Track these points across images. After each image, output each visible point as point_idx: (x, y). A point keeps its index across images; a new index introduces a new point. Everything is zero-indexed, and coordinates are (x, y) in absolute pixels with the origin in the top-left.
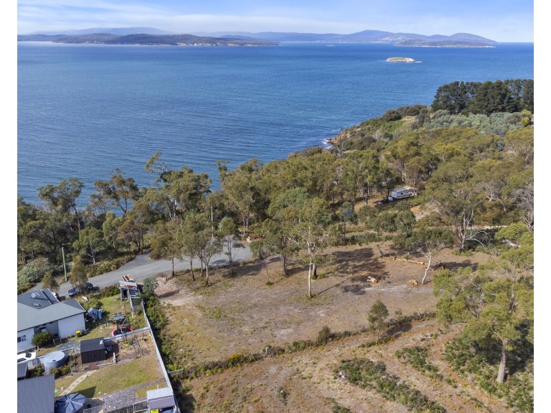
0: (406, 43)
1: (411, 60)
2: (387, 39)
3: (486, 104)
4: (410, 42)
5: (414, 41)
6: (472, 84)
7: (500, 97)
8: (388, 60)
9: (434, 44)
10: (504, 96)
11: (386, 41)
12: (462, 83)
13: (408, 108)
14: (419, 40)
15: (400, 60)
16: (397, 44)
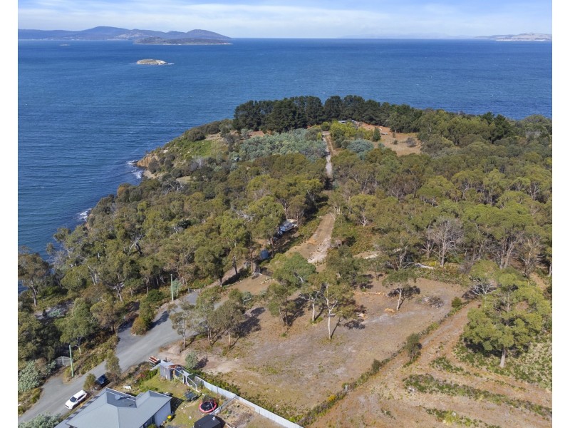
0: (145, 41)
1: (162, 62)
2: (124, 36)
3: (281, 121)
4: (150, 40)
5: (154, 38)
6: (264, 102)
7: (292, 114)
8: (139, 63)
9: (174, 41)
10: (294, 113)
11: (123, 38)
12: (256, 102)
13: (208, 127)
14: (158, 38)
15: (151, 62)
16: (136, 42)
